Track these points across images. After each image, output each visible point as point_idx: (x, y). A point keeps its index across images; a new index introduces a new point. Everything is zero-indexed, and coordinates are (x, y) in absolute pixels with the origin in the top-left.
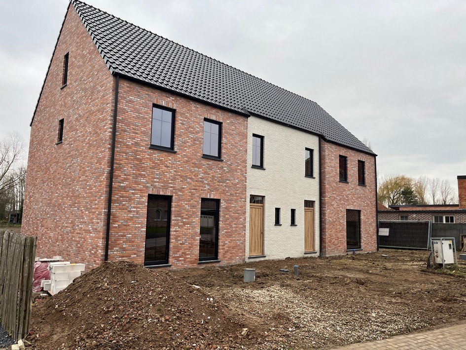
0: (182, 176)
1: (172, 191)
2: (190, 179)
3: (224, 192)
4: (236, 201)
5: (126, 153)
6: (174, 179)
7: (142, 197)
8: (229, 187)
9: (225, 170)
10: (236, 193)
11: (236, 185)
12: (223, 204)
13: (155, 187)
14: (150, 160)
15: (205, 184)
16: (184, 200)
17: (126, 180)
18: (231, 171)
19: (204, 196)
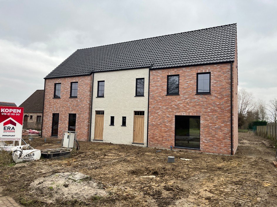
0: (62, 106)
1: (59, 112)
2: (65, 107)
3: (78, 111)
4: (83, 114)
5: (47, 101)
6: (60, 108)
7: (51, 114)
8: (80, 108)
9: (78, 101)
10: (83, 111)
11: (83, 107)
12: (77, 116)
13: (54, 111)
14: (53, 102)
15: (70, 108)
16: (63, 115)
17: (47, 109)
18: (81, 101)
19: (69, 113)
